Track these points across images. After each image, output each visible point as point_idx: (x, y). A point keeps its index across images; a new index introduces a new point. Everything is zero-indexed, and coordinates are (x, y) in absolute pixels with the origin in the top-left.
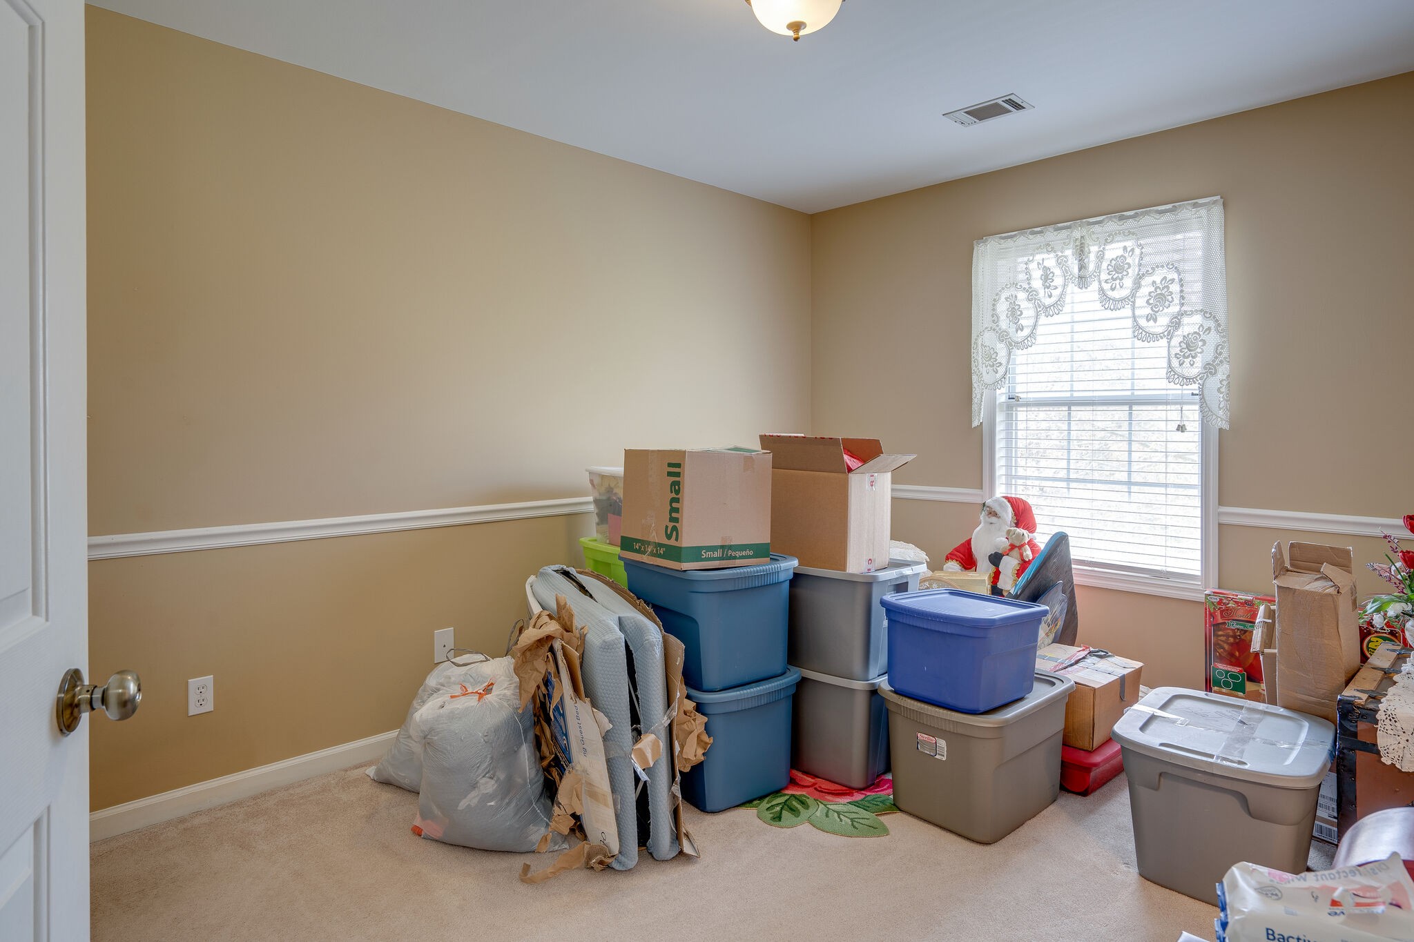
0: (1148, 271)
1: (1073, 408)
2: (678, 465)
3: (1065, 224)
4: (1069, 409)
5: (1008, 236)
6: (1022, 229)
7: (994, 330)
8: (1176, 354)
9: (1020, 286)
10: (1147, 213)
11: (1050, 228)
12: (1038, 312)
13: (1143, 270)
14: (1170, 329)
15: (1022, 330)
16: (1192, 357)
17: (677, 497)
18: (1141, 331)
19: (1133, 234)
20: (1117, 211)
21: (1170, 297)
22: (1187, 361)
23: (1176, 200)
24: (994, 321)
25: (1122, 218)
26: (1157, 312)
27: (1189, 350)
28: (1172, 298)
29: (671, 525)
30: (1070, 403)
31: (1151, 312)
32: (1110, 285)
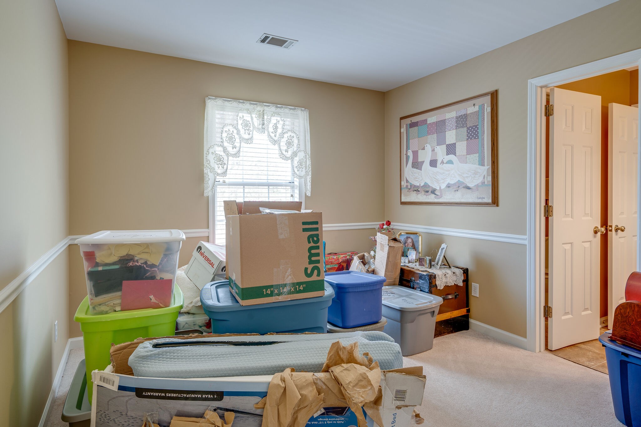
0: (286, 131)
1: (245, 187)
2: (316, 223)
3: (254, 102)
4: (244, 188)
5: (227, 100)
6: (235, 99)
7: (222, 146)
8: (296, 167)
9: (235, 126)
10: (286, 108)
11: (249, 102)
12: (240, 141)
13: (285, 131)
14: (292, 156)
15: (236, 148)
16: (302, 168)
17: (317, 245)
18: (283, 156)
19: (279, 115)
20: (275, 103)
21: (292, 144)
22: (300, 169)
23: (295, 106)
24: (222, 141)
25: (277, 107)
26: (288, 149)
27: (301, 165)
28: (293, 144)
29: (310, 267)
30: (244, 185)
31: (287, 148)
32: (274, 134)
